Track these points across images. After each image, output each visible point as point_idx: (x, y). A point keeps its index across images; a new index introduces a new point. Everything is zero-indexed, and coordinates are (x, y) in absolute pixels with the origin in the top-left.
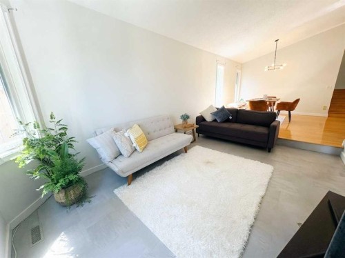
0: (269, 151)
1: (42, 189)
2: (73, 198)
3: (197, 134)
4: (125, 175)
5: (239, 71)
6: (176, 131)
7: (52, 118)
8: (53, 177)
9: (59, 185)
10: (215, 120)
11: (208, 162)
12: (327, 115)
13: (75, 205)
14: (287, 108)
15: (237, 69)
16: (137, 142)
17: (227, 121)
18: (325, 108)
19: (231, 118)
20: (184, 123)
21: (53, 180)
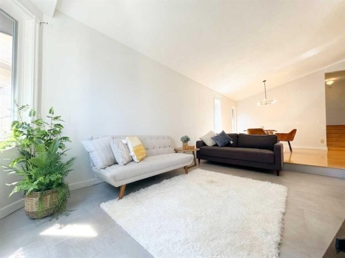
0: (278, 175)
1: (14, 186)
2: (48, 206)
3: (197, 160)
4: (117, 185)
5: (234, 108)
6: (177, 152)
7: (50, 112)
8: (32, 174)
9: (36, 183)
10: (216, 145)
11: (212, 182)
12: (326, 148)
13: (48, 219)
14: (286, 138)
15: (233, 105)
16: (135, 152)
17: (228, 145)
18: (322, 142)
19: (232, 142)
20: (184, 146)
21: (30, 177)
